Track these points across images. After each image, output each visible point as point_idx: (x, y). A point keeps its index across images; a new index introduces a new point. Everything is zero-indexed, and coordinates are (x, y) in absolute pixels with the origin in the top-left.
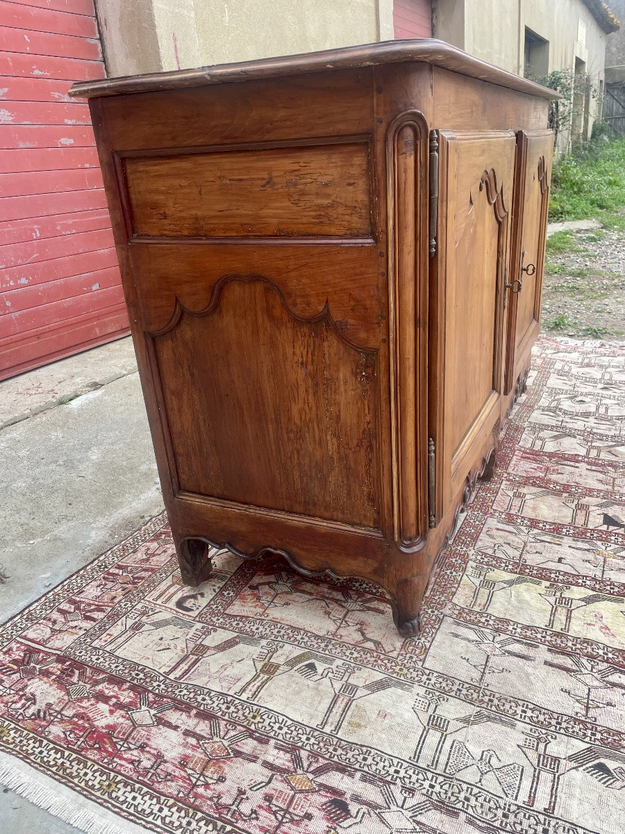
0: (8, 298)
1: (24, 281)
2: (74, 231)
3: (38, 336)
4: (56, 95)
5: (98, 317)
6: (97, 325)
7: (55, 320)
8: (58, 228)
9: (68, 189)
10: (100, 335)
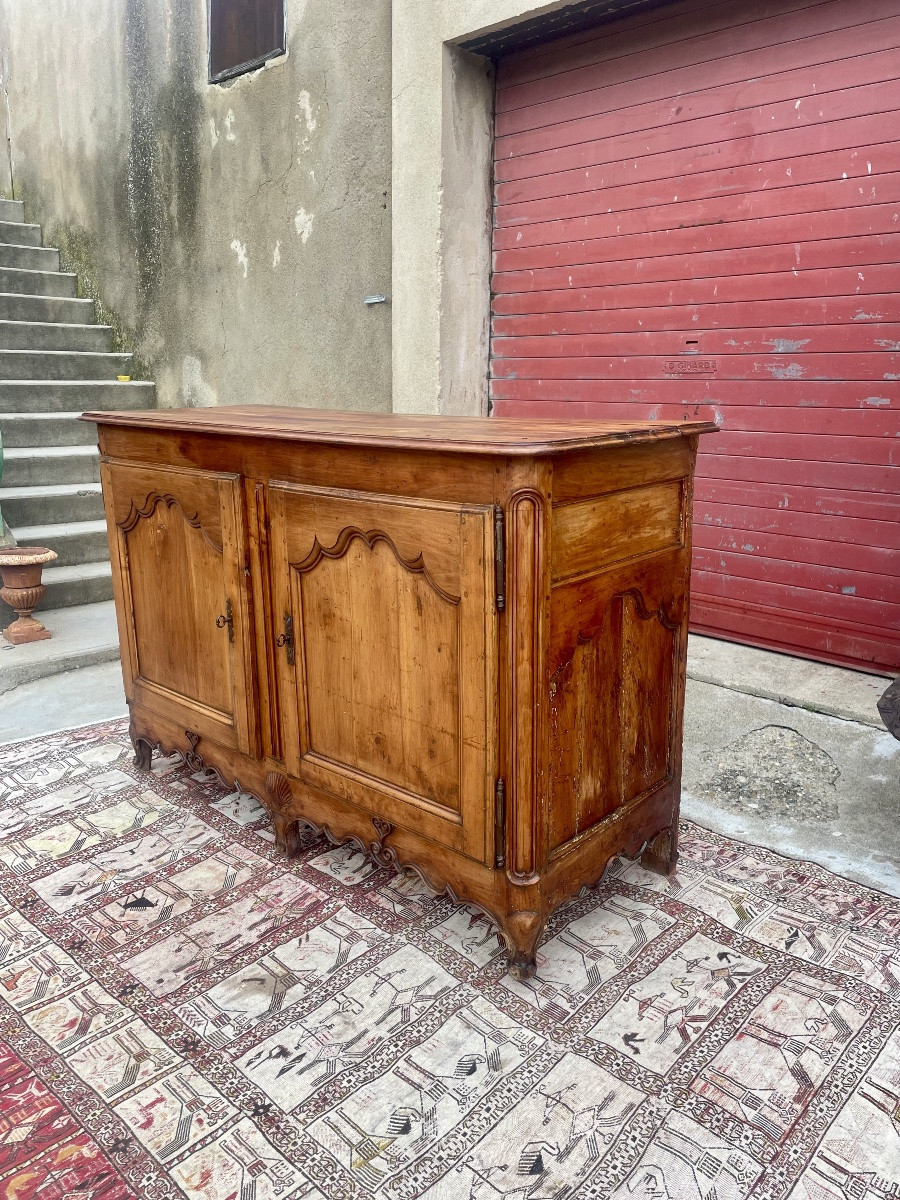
0: (726, 558)
1: (749, 548)
2: (841, 512)
3: (745, 610)
4: (883, 343)
5: (838, 628)
6: (830, 637)
7: (773, 604)
8: (819, 503)
9: (853, 460)
10: (831, 650)
